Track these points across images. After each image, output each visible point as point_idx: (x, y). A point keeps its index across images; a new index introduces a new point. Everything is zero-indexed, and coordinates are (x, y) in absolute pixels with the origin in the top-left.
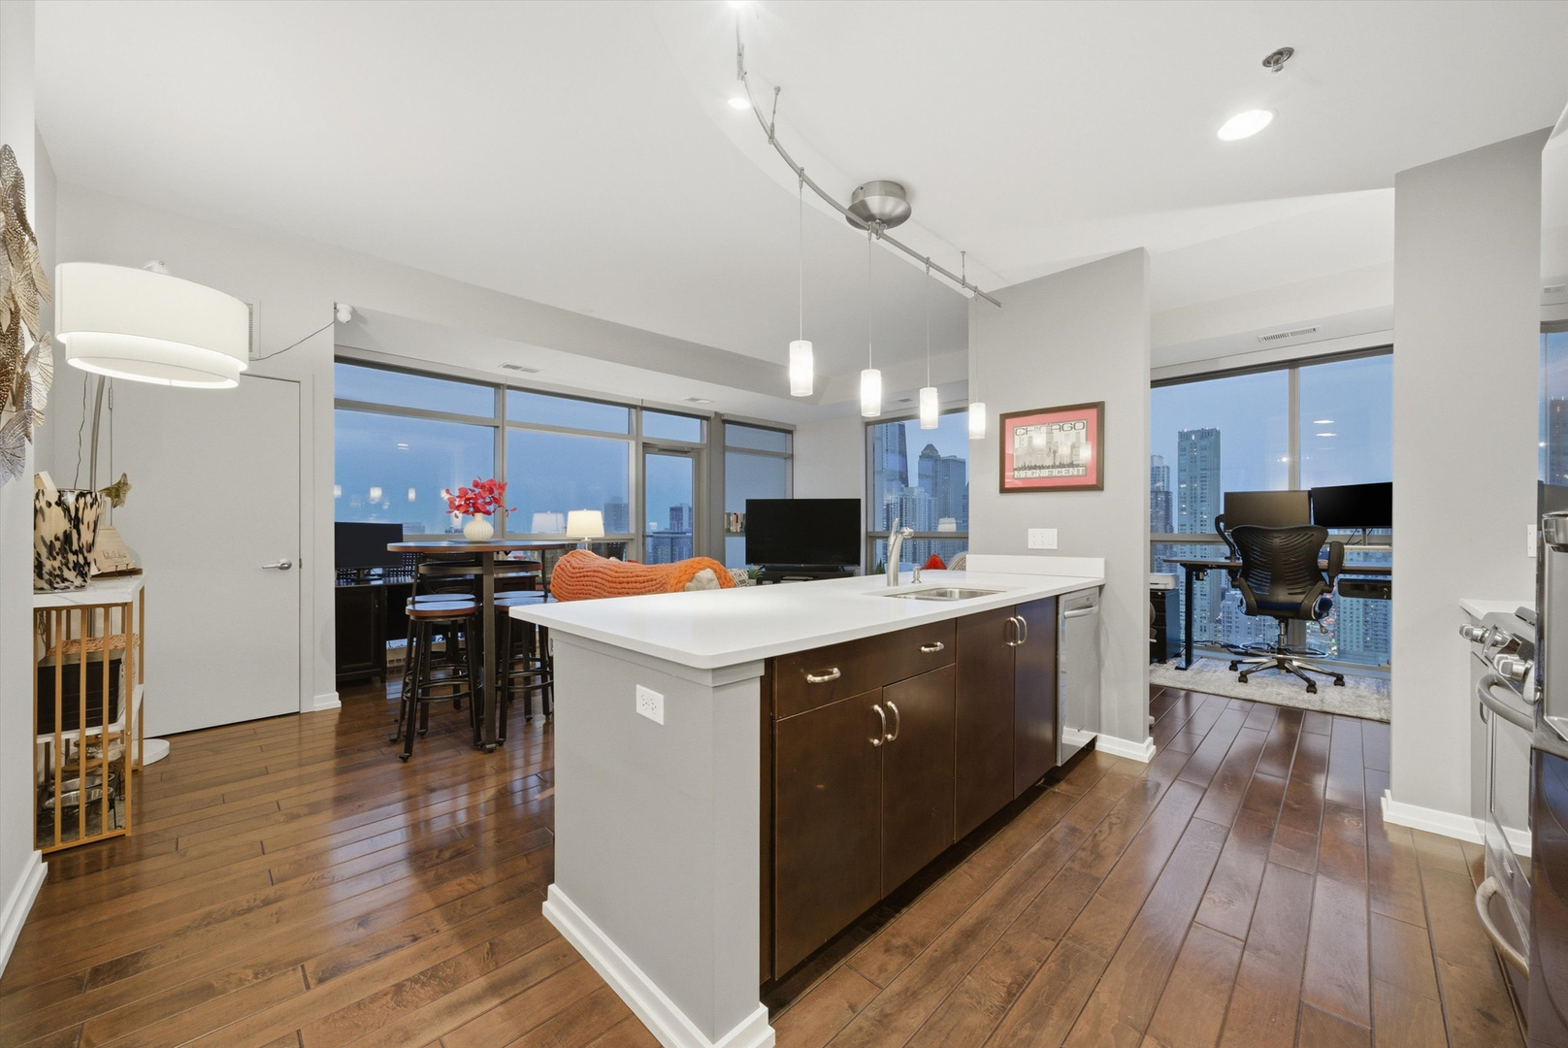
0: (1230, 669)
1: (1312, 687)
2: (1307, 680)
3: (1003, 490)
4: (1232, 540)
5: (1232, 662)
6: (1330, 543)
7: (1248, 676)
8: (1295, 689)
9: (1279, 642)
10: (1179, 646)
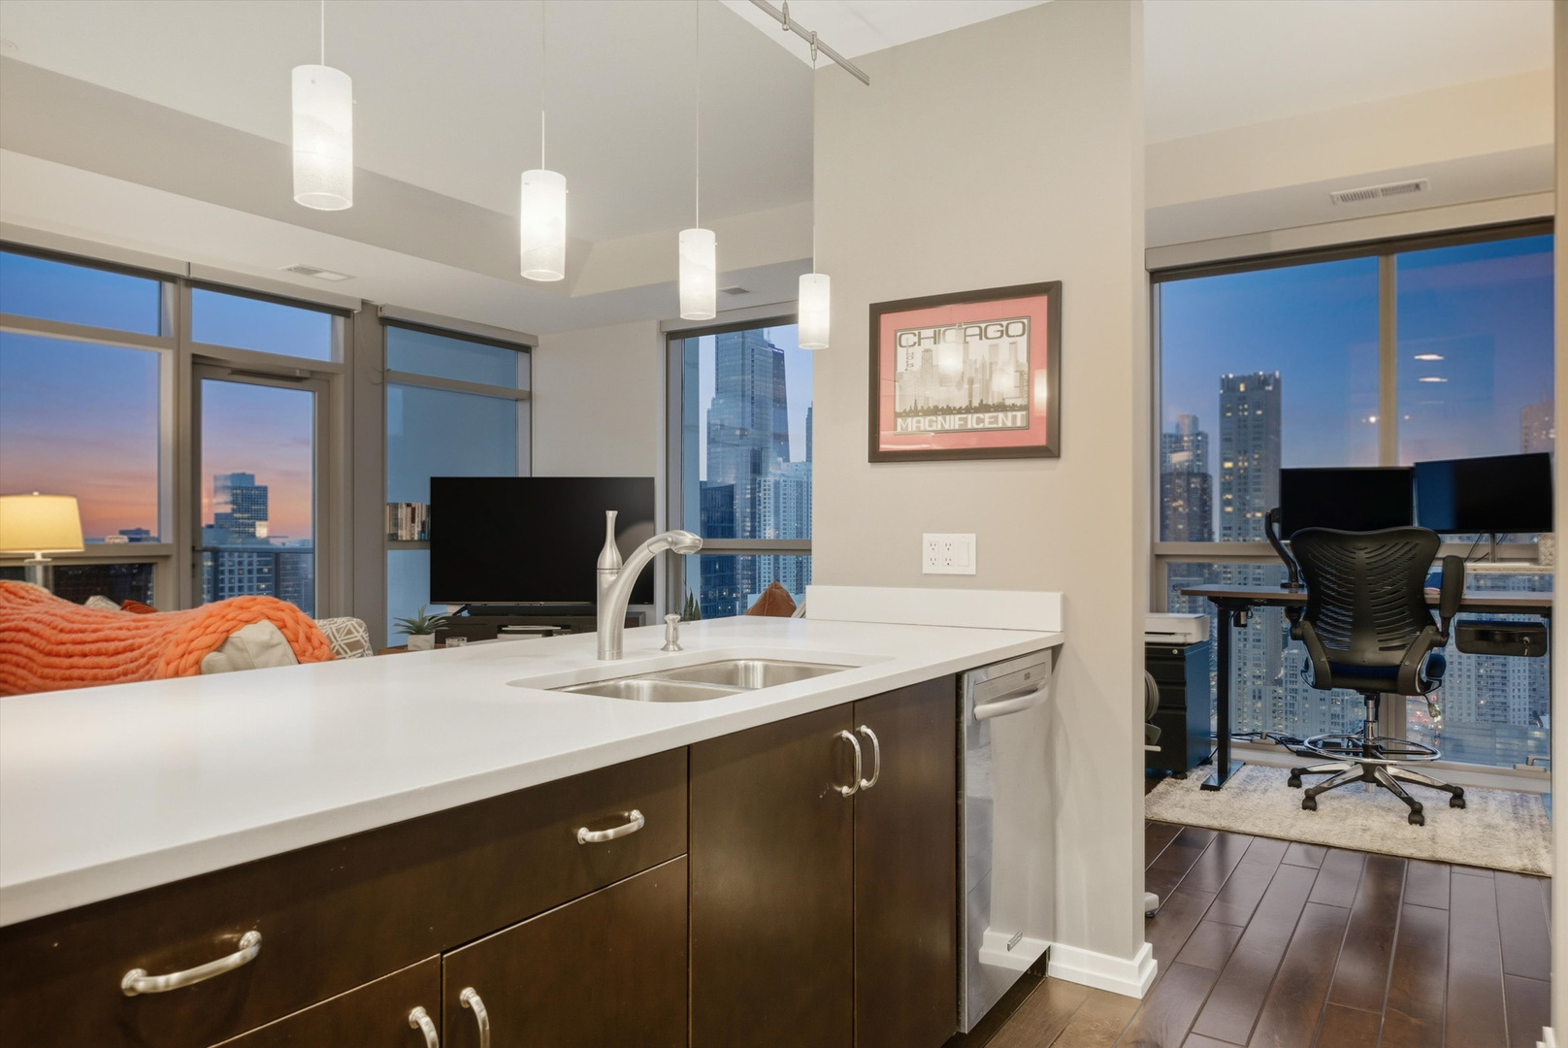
0: (1290, 785)
1: (1417, 815)
2: (1409, 801)
3: (877, 456)
4: (1291, 554)
5: (1293, 771)
6: (1444, 559)
7: (1317, 798)
8: (1392, 818)
9: (1364, 732)
10: (1209, 744)
